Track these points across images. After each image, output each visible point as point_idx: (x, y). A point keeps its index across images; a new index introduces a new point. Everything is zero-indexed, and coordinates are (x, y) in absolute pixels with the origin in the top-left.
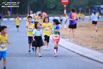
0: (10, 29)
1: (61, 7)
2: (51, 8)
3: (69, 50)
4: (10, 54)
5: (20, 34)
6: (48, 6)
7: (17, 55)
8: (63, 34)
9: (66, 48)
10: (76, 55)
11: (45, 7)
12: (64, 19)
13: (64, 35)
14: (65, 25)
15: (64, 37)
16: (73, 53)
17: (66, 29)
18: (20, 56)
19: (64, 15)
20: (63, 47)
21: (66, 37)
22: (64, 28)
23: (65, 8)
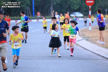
0: (33, 31)
1: (85, 8)
2: (76, 9)
3: (93, 52)
4: (32, 57)
5: (42, 36)
6: (72, 7)
7: (39, 58)
8: (87, 36)
9: (91, 51)
10: (101, 58)
11: (69, 7)
12: (89, 20)
13: (89, 38)
14: (90, 27)
15: (88, 39)
16: (98, 56)
17: (91, 30)
18: (42, 59)
19: (89, 16)
20: (88, 50)
21: (91, 39)
22: (89, 30)
23: (90, 9)
